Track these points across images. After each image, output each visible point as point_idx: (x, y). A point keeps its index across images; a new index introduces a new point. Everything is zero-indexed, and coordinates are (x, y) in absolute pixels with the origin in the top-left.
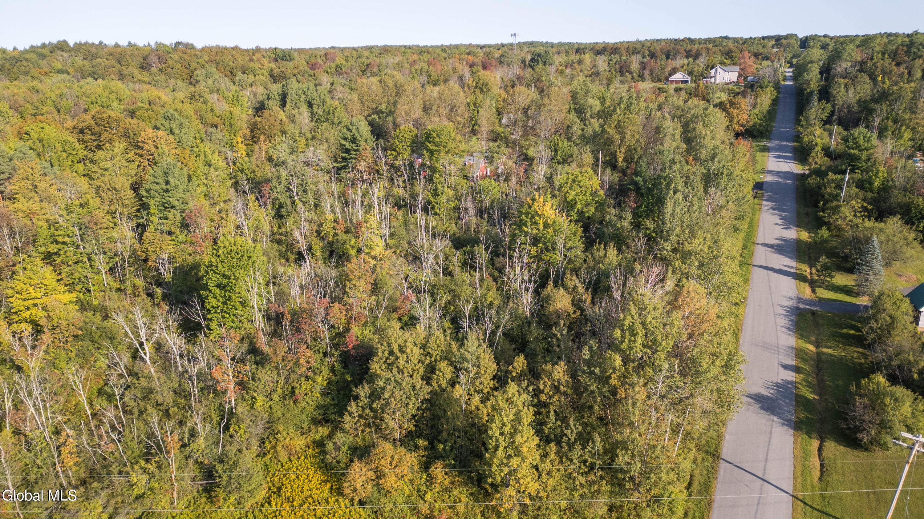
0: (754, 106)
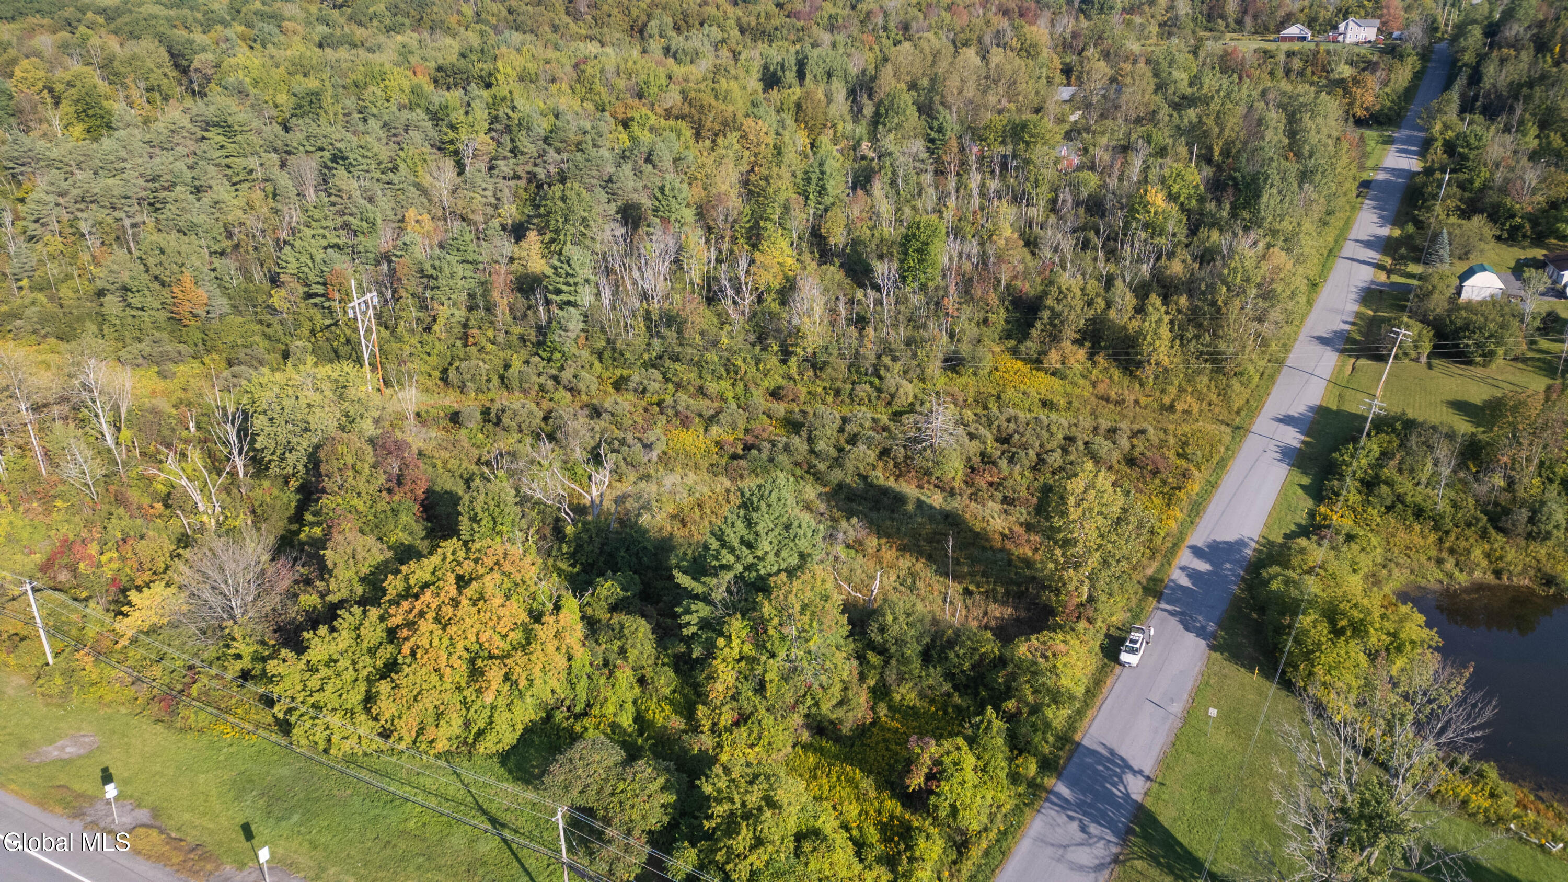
0: (1385, 84)
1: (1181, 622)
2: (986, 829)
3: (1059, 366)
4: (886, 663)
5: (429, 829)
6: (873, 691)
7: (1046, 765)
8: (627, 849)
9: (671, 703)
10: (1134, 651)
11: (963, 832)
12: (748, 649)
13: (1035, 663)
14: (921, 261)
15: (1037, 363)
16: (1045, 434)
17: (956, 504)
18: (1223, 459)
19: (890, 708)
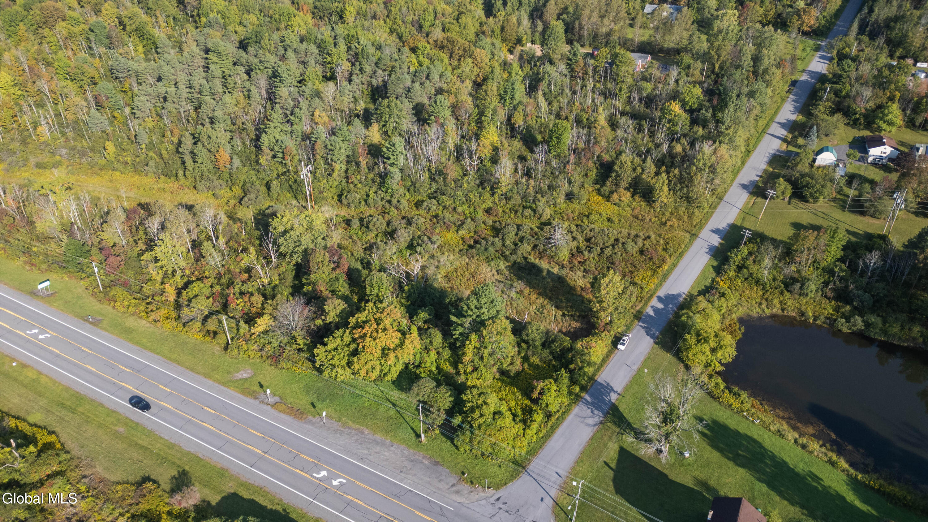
0: (823, 10)
1: (646, 331)
2: (558, 411)
3: (617, 201)
4: (528, 347)
5: (372, 406)
6: (523, 358)
7: (583, 388)
8: (439, 416)
9: (449, 361)
10: (623, 344)
11: (550, 412)
12: (477, 345)
13: (583, 351)
14: (558, 143)
15: (607, 198)
16: (606, 239)
17: (564, 272)
18: (682, 252)
19: (529, 365)
